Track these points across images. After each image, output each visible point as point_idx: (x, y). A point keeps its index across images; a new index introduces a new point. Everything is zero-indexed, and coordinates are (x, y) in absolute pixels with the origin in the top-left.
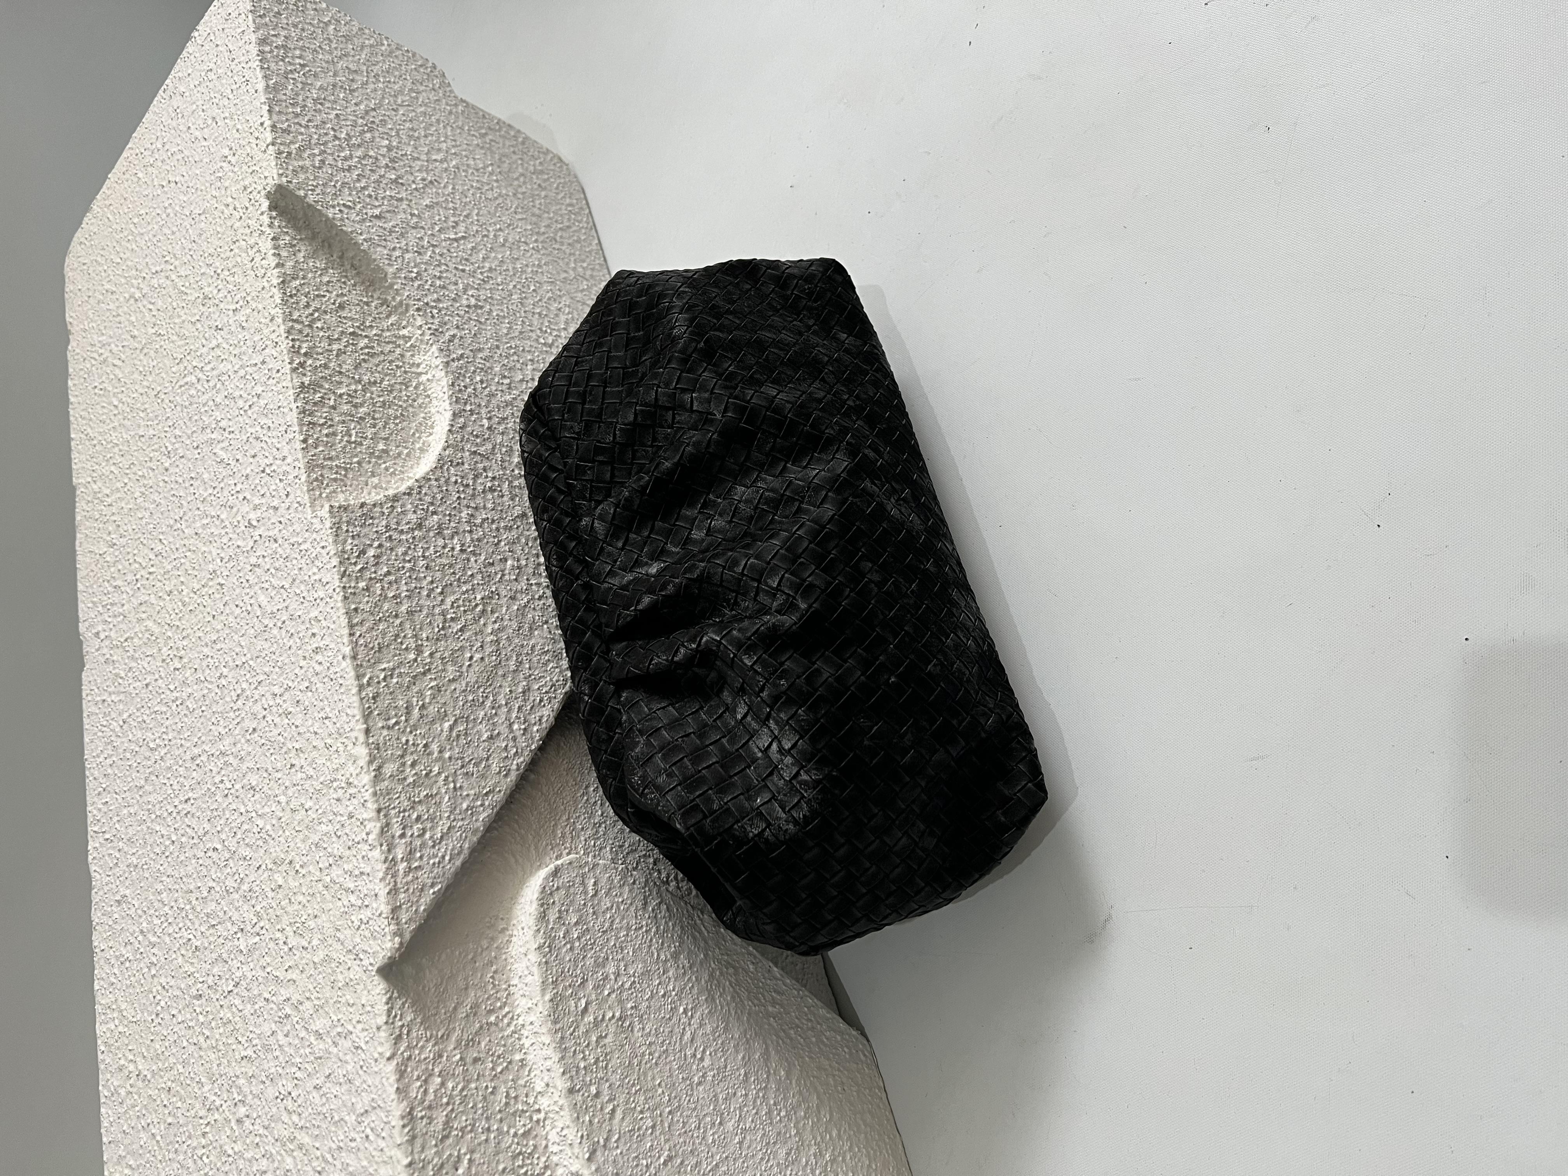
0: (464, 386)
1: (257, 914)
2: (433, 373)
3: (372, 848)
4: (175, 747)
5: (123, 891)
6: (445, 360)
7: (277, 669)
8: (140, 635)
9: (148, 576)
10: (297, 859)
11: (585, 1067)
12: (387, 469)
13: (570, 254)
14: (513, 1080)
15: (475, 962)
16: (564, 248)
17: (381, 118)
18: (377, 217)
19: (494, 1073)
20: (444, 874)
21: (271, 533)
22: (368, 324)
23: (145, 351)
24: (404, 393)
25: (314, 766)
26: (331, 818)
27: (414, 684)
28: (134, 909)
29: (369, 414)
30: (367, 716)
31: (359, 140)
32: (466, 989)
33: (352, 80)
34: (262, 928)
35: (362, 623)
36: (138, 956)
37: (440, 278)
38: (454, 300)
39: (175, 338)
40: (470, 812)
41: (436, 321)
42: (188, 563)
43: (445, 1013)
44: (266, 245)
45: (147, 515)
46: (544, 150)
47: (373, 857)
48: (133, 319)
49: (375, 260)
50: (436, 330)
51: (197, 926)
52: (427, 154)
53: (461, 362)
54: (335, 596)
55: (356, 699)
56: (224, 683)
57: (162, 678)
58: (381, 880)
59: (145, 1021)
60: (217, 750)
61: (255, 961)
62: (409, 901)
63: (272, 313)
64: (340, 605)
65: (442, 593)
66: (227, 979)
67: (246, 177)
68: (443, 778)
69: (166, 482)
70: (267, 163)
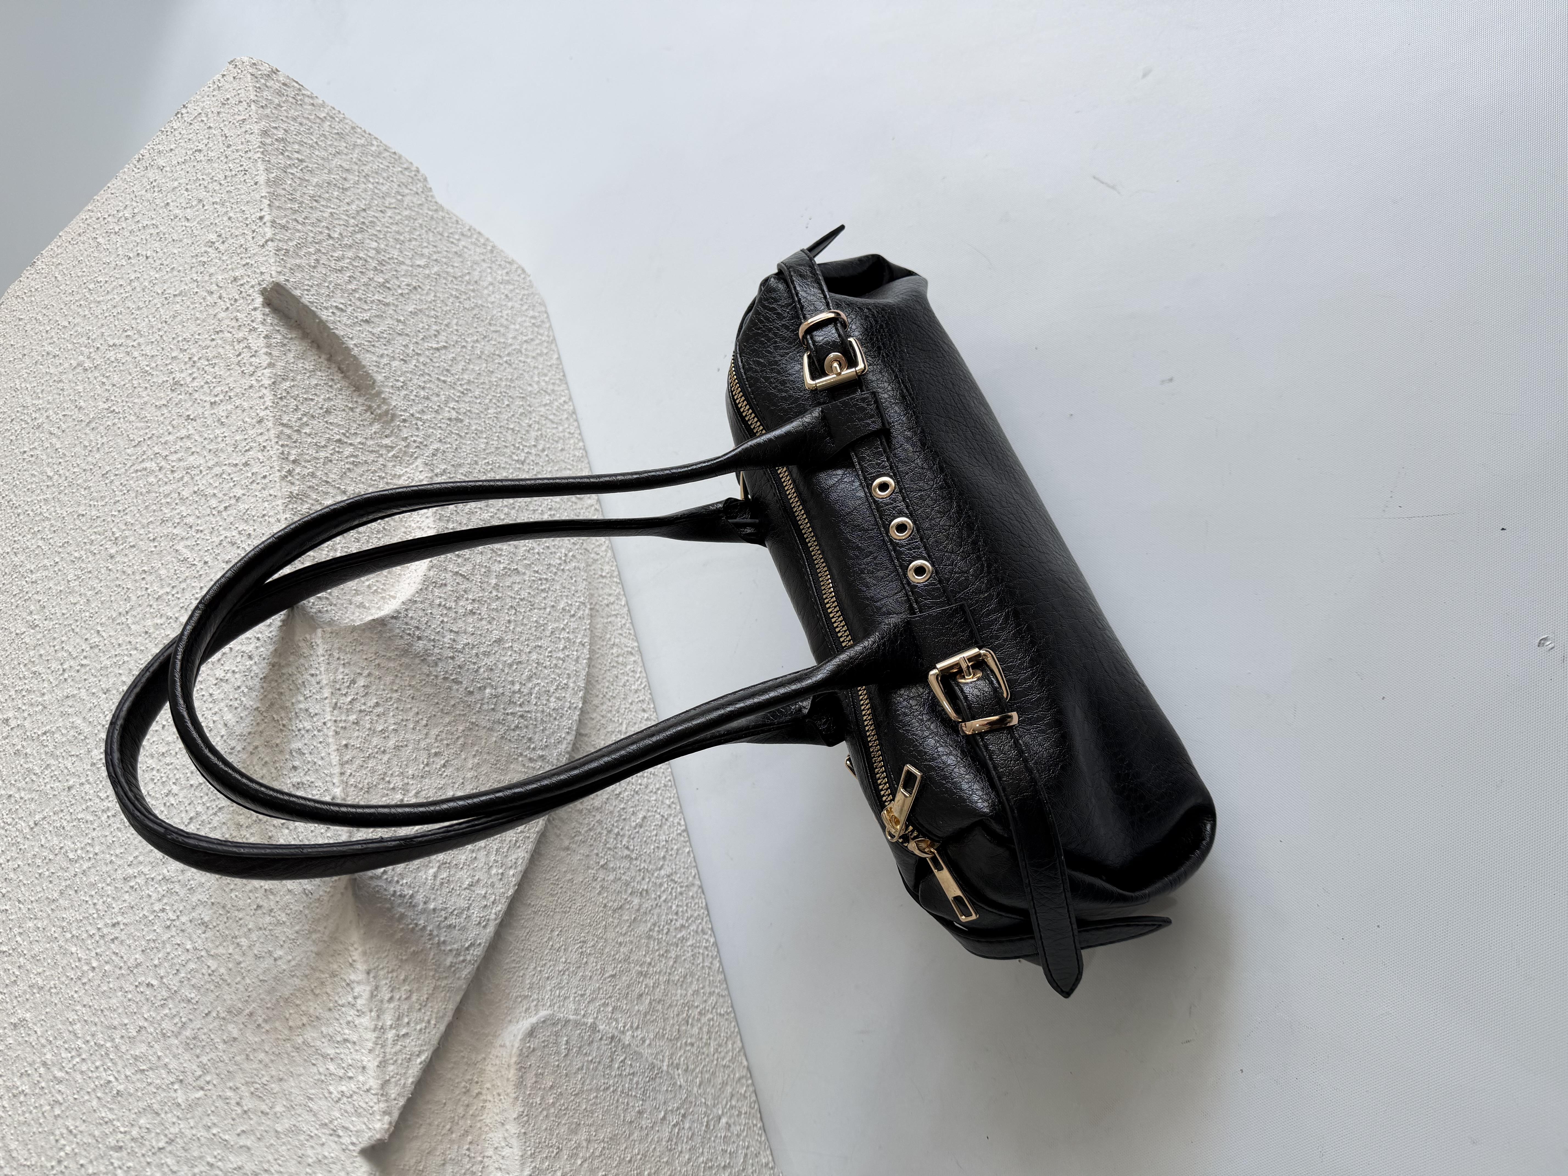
1: (202, 1066)
3: (360, 1013)
5: (21, 1013)
6: (430, 475)
8: (64, 731)
9: (77, 668)
10: (260, 1012)
12: (369, 587)
13: (534, 367)
16: (529, 360)
17: (370, 219)
18: (367, 321)
20: (430, 1040)
21: (244, 648)
22: (353, 431)
23: (93, 425)
25: (289, 912)
28: (35, 1037)
31: (350, 240)
33: (345, 179)
34: (208, 1083)
35: (350, 762)
36: (37, 1091)
37: (423, 388)
38: (437, 412)
39: (133, 418)
41: (421, 434)
44: (257, 343)
45: (83, 601)
46: (510, 260)
47: (361, 1024)
48: (80, 388)
49: (364, 367)
50: (421, 443)
51: (119, 1068)
52: (411, 259)
54: (325, 730)
57: (89, 783)
58: (370, 1051)
59: (41, 1166)
60: (159, 875)
61: (197, 1119)
62: (397, 1074)
63: (261, 415)
64: (331, 740)
65: (426, 725)
66: (158, 1134)
67: (237, 268)
68: (428, 932)
69: (110, 570)
70: (264, 259)
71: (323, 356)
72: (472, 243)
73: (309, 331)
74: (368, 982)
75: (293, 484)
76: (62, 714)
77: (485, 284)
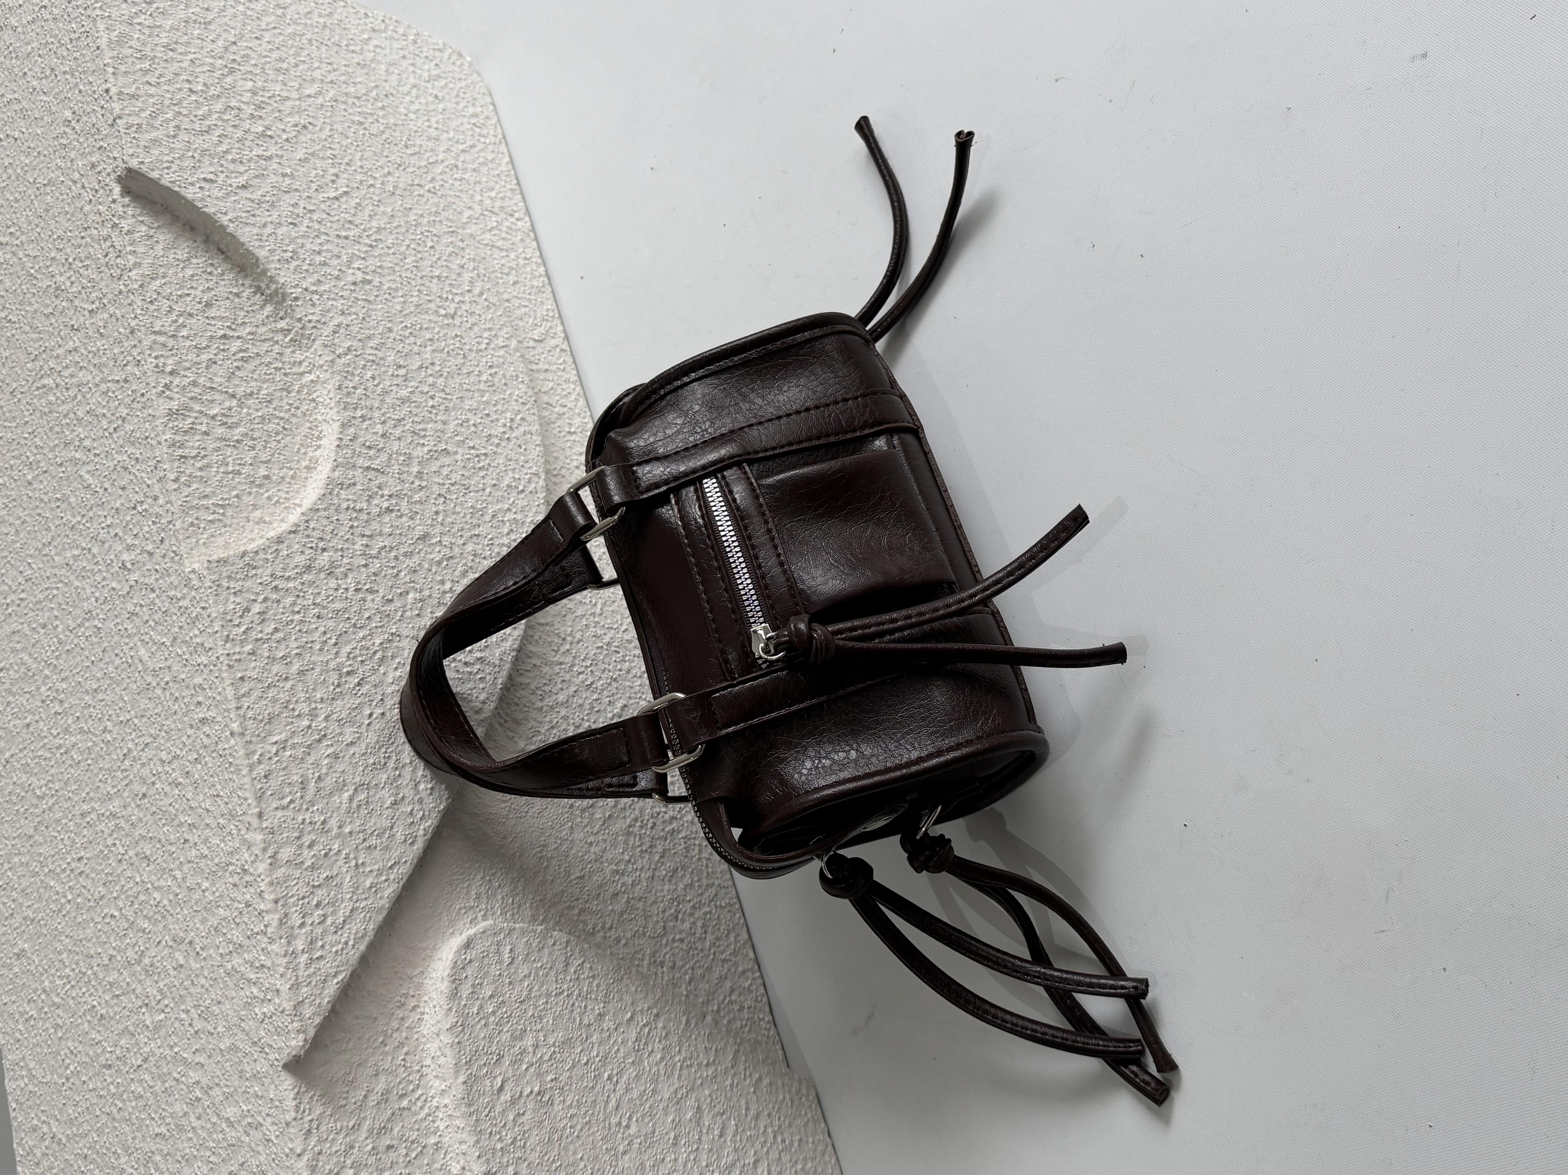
0: (353, 387)
1: (160, 991)
2: (318, 373)
3: (272, 941)
4: (62, 799)
6: (330, 358)
7: (164, 734)
8: (16, 668)
9: (18, 602)
10: (197, 940)
11: (502, 1149)
12: (269, 498)
13: (475, 183)
14: (428, 1165)
15: (386, 1045)
16: (467, 176)
17: (242, 53)
18: (244, 187)
19: (408, 1159)
20: (348, 960)
21: (146, 581)
22: (240, 321)
24: (286, 401)
25: (209, 845)
26: (228, 903)
27: (309, 754)
29: (247, 434)
30: (260, 798)
31: (219, 89)
32: (376, 1075)
33: (207, 9)
34: (166, 1006)
35: (247, 694)
36: (42, 1016)
37: (319, 253)
38: (337, 278)
39: (27, 328)
40: (374, 889)
41: (317, 310)
42: (60, 595)
43: (355, 1103)
44: (120, 241)
46: (441, 46)
47: (272, 950)
49: (243, 244)
50: (318, 321)
51: (100, 994)
52: (298, 90)
53: (349, 357)
54: (219, 665)
55: (247, 780)
56: (109, 739)
57: (43, 720)
58: (282, 975)
59: (55, 1083)
60: (107, 810)
61: (162, 1038)
62: (311, 995)
63: (132, 325)
64: (224, 675)
65: (336, 644)
66: (135, 1053)
67: (93, 152)
68: (343, 856)
69: (30, 498)
70: (115, 141)
71: (199, 239)
72: (386, 38)
73: (177, 213)
74: (276, 911)
75: (171, 399)
76: (14, 650)
77: (406, 89)
